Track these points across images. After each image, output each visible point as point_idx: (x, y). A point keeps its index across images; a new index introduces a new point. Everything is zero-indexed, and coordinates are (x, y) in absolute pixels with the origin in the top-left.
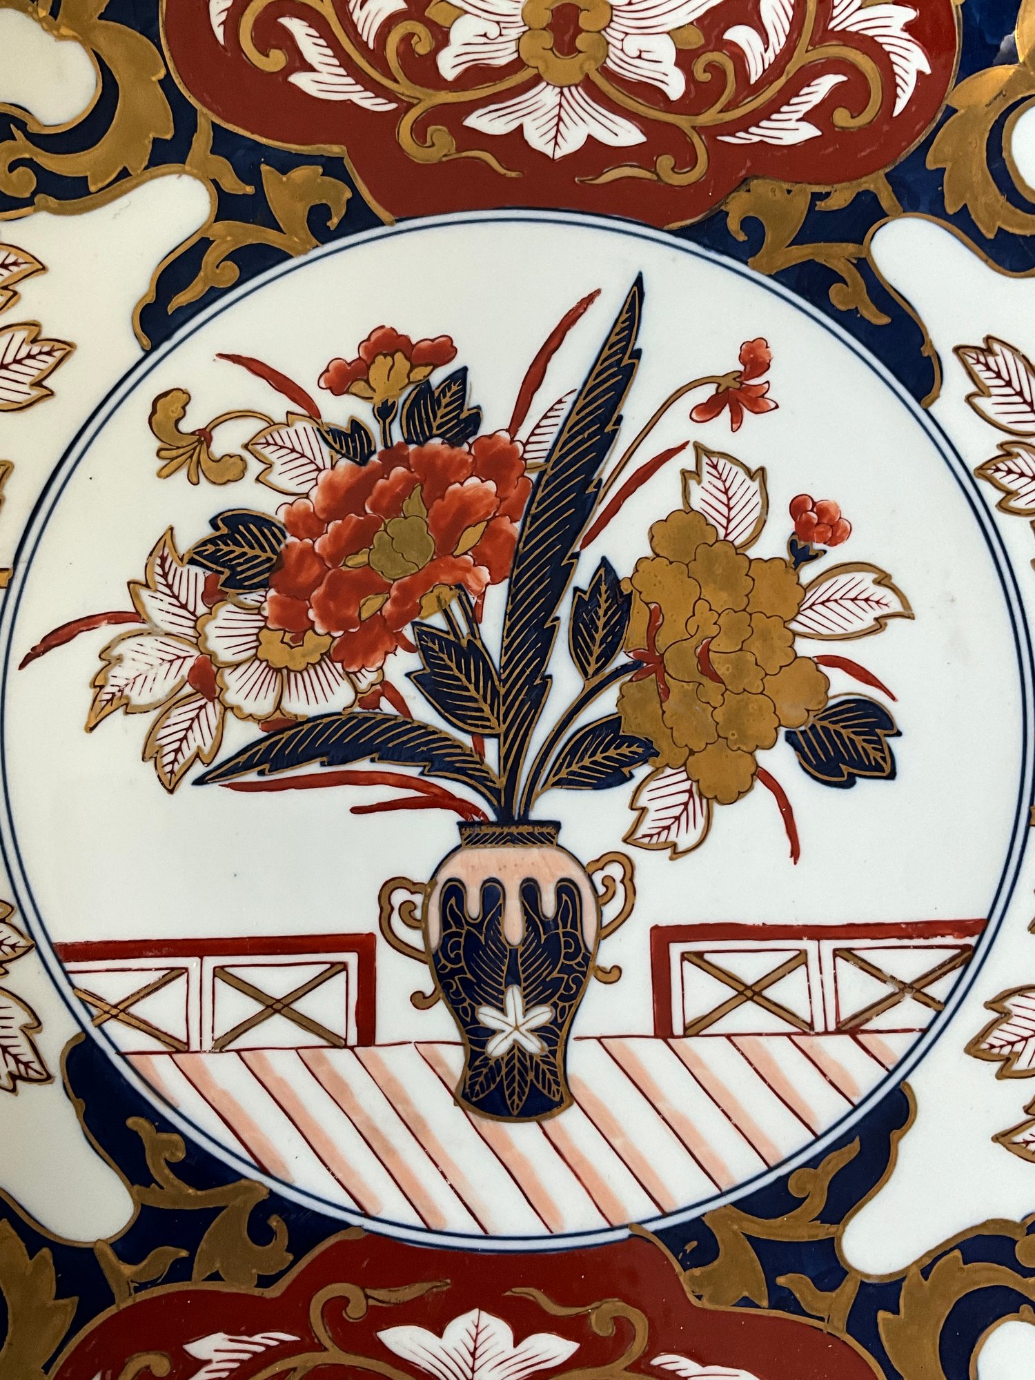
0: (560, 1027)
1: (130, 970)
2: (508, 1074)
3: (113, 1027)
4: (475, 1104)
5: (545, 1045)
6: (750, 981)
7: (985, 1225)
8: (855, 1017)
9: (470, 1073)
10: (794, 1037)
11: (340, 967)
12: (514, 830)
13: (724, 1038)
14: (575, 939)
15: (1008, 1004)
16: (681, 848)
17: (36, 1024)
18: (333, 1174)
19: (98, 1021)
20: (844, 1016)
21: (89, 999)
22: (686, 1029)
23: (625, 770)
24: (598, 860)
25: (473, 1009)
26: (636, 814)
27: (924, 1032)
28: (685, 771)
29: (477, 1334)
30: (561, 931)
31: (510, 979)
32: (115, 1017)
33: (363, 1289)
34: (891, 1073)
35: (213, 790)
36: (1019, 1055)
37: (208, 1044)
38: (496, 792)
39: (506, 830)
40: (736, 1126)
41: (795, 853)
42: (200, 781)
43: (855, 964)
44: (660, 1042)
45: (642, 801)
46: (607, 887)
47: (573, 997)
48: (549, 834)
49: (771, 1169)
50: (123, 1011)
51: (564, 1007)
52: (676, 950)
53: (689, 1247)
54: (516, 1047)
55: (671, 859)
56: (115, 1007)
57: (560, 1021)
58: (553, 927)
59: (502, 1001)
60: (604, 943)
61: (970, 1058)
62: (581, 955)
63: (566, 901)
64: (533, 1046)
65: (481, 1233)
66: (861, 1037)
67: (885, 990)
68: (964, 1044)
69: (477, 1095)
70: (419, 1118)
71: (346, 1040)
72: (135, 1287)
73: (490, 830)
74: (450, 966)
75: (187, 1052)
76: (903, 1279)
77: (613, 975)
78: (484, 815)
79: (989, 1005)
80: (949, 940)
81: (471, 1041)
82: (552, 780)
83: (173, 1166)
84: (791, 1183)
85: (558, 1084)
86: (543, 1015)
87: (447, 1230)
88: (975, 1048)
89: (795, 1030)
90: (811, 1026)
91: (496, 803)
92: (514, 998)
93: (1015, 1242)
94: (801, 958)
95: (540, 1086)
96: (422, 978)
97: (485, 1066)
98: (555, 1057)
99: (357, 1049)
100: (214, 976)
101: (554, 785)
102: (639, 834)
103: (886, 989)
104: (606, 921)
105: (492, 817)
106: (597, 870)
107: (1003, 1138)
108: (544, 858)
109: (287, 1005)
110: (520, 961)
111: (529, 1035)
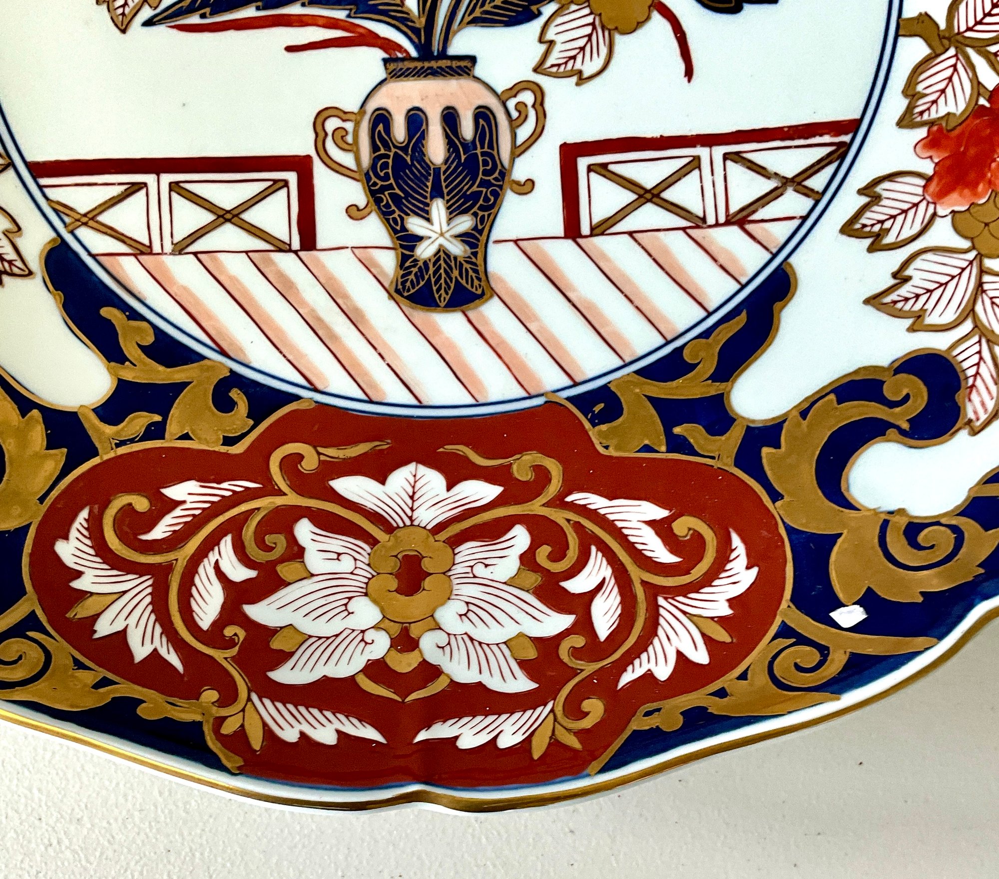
0: (481, 232)
1: (95, 184)
2: (435, 273)
3: (83, 232)
4: (407, 298)
5: (468, 248)
6: (649, 186)
7: (856, 372)
8: (742, 210)
9: (402, 272)
10: (689, 231)
11: (281, 184)
12: (434, 64)
13: (626, 236)
14: (492, 158)
15: (878, 189)
16: (586, 74)
17: (16, 229)
18: (284, 356)
19: (70, 228)
20: (733, 209)
21: (61, 209)
22: (592, 229)
23: (534, 8)
24: (511, 89)
25: (402, 219)
26: (543, 47)
27: (804, 219)
28: (589, 6)
29: (415, 482)
30: (479, 151)
31: (434, 193)
32: (85, 224)
33: (315, 447)
34: (774, 256)
35: (161, 31)
36: (889, 230)
37: (168, 248)
38: (416, 31)
39: (427, 65)
40: (637, 308)
41: (689, 73)
42: (149, 23)
43: (743, 165)
44: (570, 242)
45: (550, 35)
46: (520, 112)
47: (492, 206)
48: (466, 67)
49: (668, 343)
50: (92, 219)
51: (483, 216)
52: (583, 163)
53: (598, 408)
54: (441, 250)
55: (577, 84)
56: (85, 215)
57: (480, 227)
58: (471, 148)
59: (427, 212)
60: (518, 161)
61: (844, 238)
62: (498, 171)
63: (483, 125)
64: (457, 249)
65: (415, 402)
66: (749, 227)
67: (768, 185)
68: (839, 227)
69: (409, 290)
70: (357, 310)
71: (290, 245)
72: (116, 444)
73: (412, 65)
74: (380, 183)
75: (151, 253)
76: (784, 421)
77: (527, 187)
78: (406, 51)
79: (861, 192)
80: (827, 139)
81: (402, 246)
82: (468, 19)
83: (144, 349)
84: (686, 352)
85: (479, 279)
86: (465, 223)
87: (386, 401)
88: (849, 229)
89: (689, 224)
90: (704, 219)
91: (416, 40)
92: (438, 209)
93: (882, 383)
94: (695, 164)
95: (463, 282)
96: (356, 193)
97: (414, 266)
98: (476, 258)
99: (300, 253)
100: (171, 190)
101: (469, 23)
102: (548, 63)
103: (771, 185)
104: (519, 141)
105: (414, 53)
106: (510, 98)
107: (874, 301)
108: (461, 88)
109: (237, 215)
110: (443, 178)
111: (454, 240)
